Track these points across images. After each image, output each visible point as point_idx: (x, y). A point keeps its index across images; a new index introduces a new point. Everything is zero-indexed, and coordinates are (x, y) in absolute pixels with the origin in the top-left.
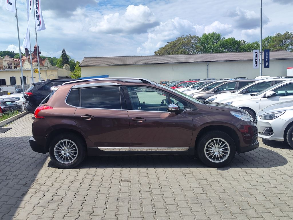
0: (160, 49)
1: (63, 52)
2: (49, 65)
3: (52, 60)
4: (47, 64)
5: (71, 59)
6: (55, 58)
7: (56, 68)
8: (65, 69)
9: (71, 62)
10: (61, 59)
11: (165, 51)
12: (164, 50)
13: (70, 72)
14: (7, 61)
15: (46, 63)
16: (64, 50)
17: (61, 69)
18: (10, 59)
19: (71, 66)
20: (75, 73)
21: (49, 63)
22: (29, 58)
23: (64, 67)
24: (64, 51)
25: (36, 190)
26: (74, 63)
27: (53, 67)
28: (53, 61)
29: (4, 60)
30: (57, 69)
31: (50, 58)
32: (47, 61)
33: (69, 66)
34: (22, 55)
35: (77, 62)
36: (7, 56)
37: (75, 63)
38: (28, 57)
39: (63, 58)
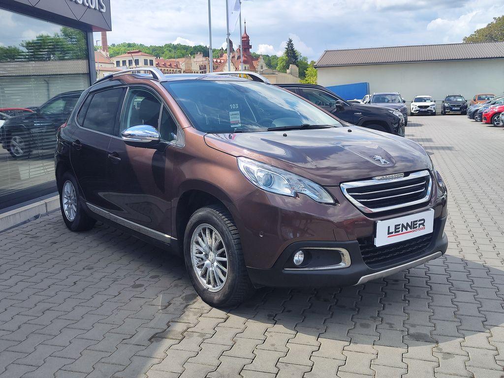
0: (475, 32)
1: (288, 45)
2: (265, 68)
3: (270, 60)
4: (262, 67)
5: (301, 56)
6: (275, 57)
7: (274, 73)
8: (291, 73)
9: (301, 62)
10: (285, 58)
11: (486, 36)
12: (485, 34)
13: (299, 79)
14: (199, 63)
15: (260, 64)
16: (291, 41)
17: (284, 74)
18: (204, 59)
19: (301, 70)
20: (307, 80)
21: (264, 65)
22: (233, 57)
23: (288, 71)
24: (290, 44)
25: (185, 328)
26: (307, 64)
27: (270, 71)
28: (270, 62)
29: (195, 60)
30: (276, 73)
31: (267, 56)
32: (261, 62)
33: (297, 69)
34: (222, 52)
35: (312, 61)
36: (199, 53)
37: (309, 63)
38: (231, 55)
39: (288, 55)
